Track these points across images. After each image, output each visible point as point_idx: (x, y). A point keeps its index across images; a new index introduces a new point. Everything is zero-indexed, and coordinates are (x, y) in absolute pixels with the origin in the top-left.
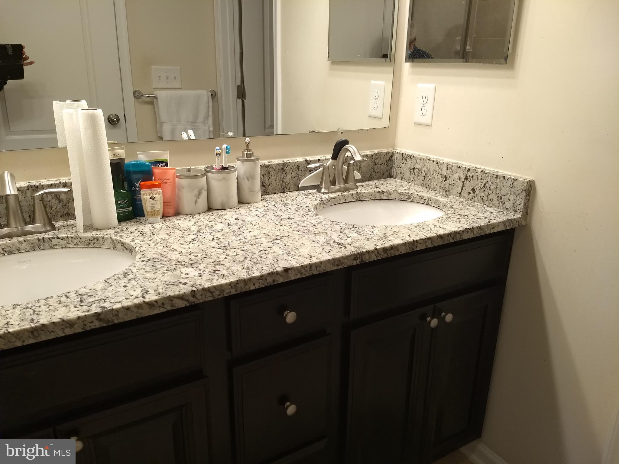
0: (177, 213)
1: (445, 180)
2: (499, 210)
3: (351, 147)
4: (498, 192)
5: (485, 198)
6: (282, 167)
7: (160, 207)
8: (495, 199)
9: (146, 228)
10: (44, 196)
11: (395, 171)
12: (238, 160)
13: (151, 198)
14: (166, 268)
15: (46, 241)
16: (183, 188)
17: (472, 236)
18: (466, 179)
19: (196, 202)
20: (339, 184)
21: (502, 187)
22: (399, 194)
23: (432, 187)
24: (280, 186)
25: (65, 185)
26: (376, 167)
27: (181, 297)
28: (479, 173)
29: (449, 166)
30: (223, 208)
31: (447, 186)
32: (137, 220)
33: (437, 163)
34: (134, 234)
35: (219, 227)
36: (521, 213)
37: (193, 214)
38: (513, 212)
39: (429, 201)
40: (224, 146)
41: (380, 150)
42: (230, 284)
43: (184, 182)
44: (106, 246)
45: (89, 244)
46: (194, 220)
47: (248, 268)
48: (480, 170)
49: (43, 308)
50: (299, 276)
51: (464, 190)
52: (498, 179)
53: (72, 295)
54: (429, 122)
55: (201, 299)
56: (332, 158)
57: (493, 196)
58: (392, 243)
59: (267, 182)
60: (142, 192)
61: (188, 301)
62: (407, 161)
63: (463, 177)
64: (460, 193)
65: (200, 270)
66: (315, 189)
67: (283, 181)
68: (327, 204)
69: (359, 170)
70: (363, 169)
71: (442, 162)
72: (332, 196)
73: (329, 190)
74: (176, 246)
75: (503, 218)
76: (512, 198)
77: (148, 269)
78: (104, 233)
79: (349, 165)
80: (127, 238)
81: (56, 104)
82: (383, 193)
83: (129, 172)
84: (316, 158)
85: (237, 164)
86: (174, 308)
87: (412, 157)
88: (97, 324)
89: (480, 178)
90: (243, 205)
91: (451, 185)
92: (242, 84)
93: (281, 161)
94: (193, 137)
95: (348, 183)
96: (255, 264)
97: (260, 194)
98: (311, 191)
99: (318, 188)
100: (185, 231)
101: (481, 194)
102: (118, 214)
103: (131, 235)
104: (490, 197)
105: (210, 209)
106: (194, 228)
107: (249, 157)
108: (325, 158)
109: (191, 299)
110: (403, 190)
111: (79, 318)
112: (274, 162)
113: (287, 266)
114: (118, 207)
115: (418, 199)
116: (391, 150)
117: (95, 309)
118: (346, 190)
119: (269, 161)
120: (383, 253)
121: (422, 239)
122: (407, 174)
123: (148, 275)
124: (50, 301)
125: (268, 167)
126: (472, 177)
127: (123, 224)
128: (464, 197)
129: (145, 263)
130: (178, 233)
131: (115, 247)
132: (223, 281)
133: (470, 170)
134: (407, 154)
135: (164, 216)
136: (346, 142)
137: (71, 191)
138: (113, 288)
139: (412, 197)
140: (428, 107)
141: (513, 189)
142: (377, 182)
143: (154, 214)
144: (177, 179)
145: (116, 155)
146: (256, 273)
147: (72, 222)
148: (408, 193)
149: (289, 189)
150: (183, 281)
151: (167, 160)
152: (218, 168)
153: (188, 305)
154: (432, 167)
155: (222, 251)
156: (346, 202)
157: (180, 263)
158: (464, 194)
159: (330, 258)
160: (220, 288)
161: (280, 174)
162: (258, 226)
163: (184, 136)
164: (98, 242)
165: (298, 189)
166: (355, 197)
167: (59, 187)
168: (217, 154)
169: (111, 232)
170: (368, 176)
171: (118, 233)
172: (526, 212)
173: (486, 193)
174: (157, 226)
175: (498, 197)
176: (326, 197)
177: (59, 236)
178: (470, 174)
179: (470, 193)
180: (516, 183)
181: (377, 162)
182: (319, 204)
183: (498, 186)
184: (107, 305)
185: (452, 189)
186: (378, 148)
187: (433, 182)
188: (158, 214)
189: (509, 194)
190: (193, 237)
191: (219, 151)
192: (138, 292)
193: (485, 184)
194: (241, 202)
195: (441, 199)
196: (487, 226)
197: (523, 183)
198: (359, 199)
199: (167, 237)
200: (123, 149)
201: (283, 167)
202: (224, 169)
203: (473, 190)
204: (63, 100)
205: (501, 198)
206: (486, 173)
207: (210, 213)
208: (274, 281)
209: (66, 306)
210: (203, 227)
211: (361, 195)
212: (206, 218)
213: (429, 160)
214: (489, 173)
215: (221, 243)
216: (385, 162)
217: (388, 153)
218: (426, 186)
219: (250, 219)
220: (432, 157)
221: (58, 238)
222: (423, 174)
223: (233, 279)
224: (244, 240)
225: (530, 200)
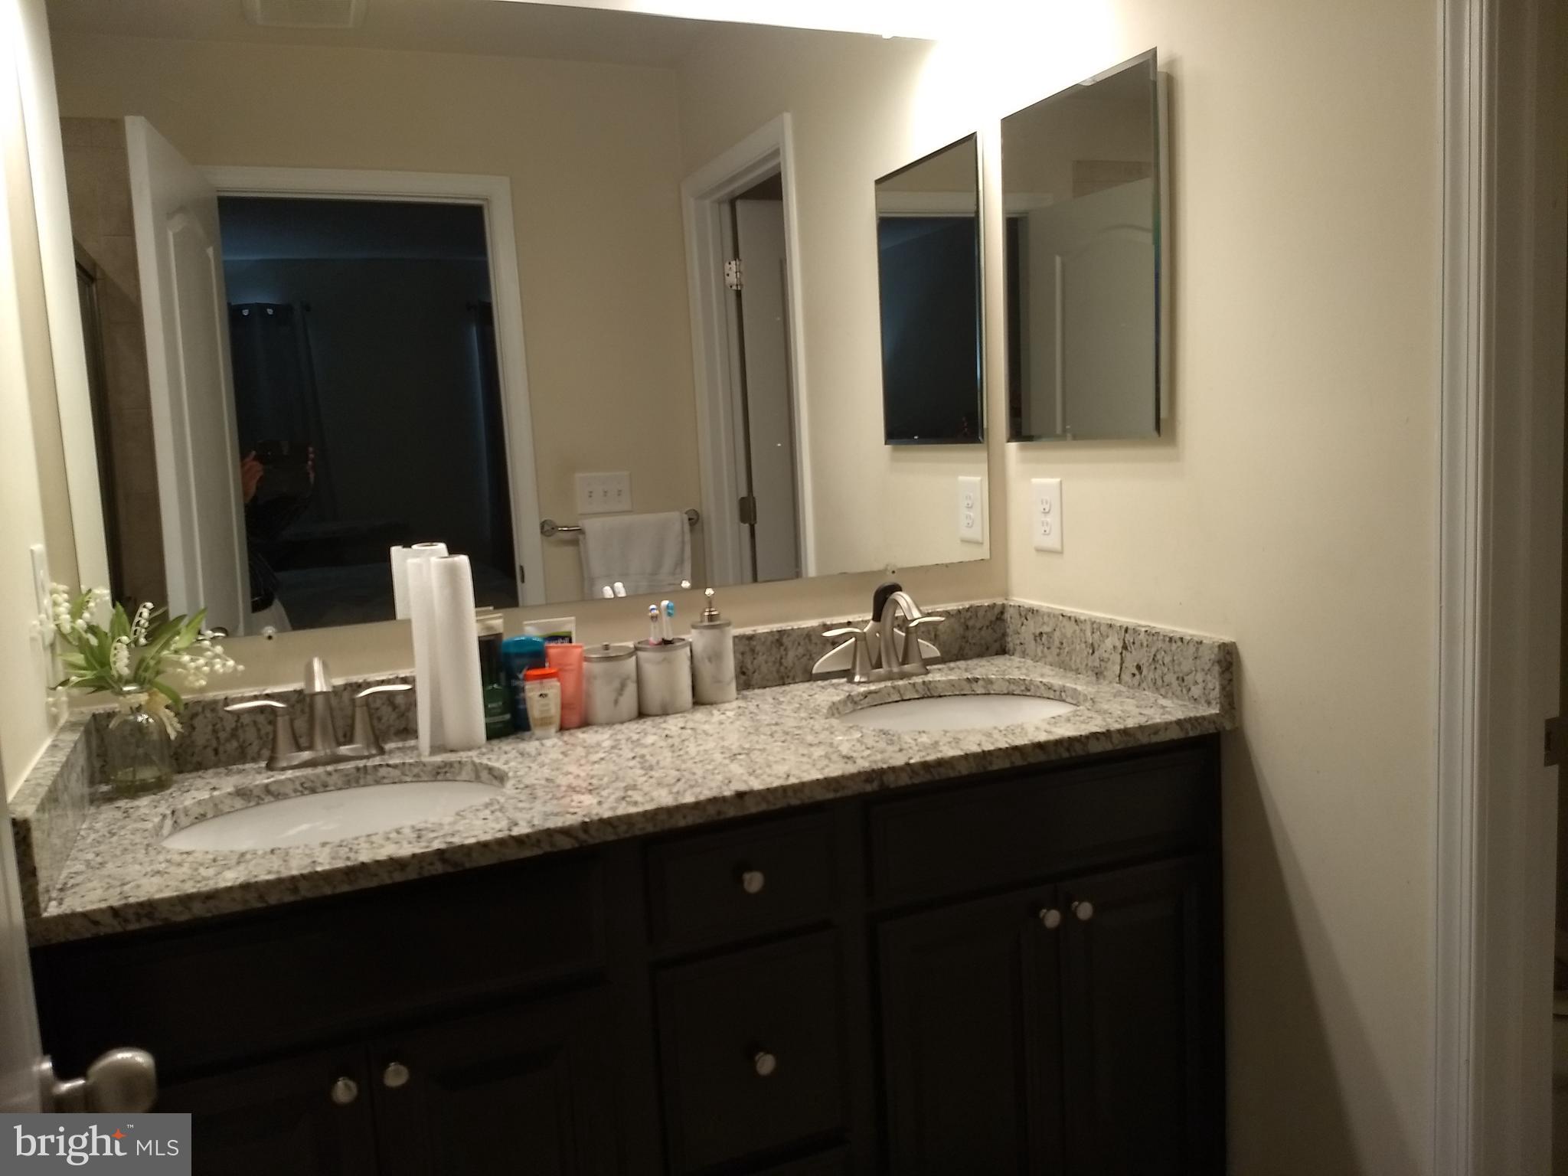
0: (585, 723)
1: (1093, 652)
2: (1181, 703)
3: (903, 598)
4: (1177, 668)
5: (1159, 682)
6: (777, 637)
7: (554, 710)
8: (1175, 683)
9: (530, 746)
10: (370, 699)
11: (1012, 641)
12: (694, 627)
13: (541, 695)
14: (550, 796)
15: (369, 771)
16: (595, 678)
17: (1109, 747)
18: (1125, 647)
19: (616, 702)
20: (889, 665)
21: (1182, 659)
22: (1007, 683)
23: (1074, 667)
24: (775, 674)
25: (404, 681)
26: (969, 634)
27: (565, 831)
28: (1143, 634)
29: (1095, 626)
30: (665, 712)
31: (1097, 664)
32: (518, 735)
33: (1076, 621)
34: (509, 755)
35: (650, 739)
36: (1218, 706)
37: (610, 723)
38: (1206, 705)
39: (1063, 694)
40: (665, 603)
41: (976, 603)
42: (645, 813)
43: (597, 668)
44: (464, 776)
45: (438, 773)
46: (610, 732)
47: (678, 793)
48: (1143, 629)
49: (364, 845)
50: (764, 807)
51: (1124, 669)
52: (1174, 644)
53: (407, 831)
54: (1057, 546)
55: (596, 838)
56: (873, 619)
57: (1171, 678)
58: (939, 755)
59: (749, 666)
60: (528, 686)
61: (576, 838)
62: (1027, 619)
63: (1119, 645)
64: (1119, 676)
65: (601, 796)
66: (843, 677)
67: (781, 664)
68: (862, 702)
69: (935, 639)
70: (943, 637)
71: (1082, 618)
72: (873, 687)
73: (868, 677)
74: (573, 769)
75: (1179, 714)
76: (1200, 677)
77: (523, 797)
78: (463, 756)
79: (908, 631)
80: (498, 760)
81: (396, 552)
82: (977, 682)
83: (508, 656)
84: (844, 620)
85: (692, 636)
86: (555, 850)
87: (1035, 612)
88: (439, 868)
89: (1145, 644)
90: (702, 707)
91: (1102, 660)
92: (749, 495)
93: (775, 627)
94: (622, 593)
95: (907, 664)
96: (692, 787)
97: (733, 685)
98: (835, 681)
99: (848, 674)
100: (589, 749)
101: (1151, 675)
102: (487, 726)
103: (506, 756)
104: (1166, 679)
105: (641, 714)
106: (607, 744)
107: (713, 622)
108: (861, 619)
109: (583, 836)
110: (1016, 675)
111: (414, 856)
112: (762, 629)
113: (743, 787)
114: (488, 713)
115: (1043, 691)
116: (999, 601)
117: (437, 845)
118: (903, 676)
119: (753, 628)
120: (922, 772)
121: (1000, 749)
122: (1031, 646)
123: (521, 805)
124: (374, 838)
125: (750, 638)
126: (1134, 643)
127: (495, 742)
128: (1126, 683)
129: (519, 791)
130: (580, 751)
131: (478, 778)
132: (633, 810)
133: (1129, 631)
134: (1026, 607)
135: (563, 728)
136: (896, 588)
137: (412, 691)
138: (467, 821)
139: (1032, 687)
140: (1053, 519)
141: (1198, 661)
142: (971, 663)
143: (545, 722)
144: (585, 664)
145: (489, 628)
146: (689, 798)
147: (412, 743)
148: (1024, 680)
149: (794, 679)
150: (572, 810)
151: (570, 632)
152: (656, 642)
153: (577, 845)
154: (1070, 628)
155: (643, 772)
156: (903, 700)
157: (572, 789)
158: (1126, 677)
159: (820, 777)
160: (628, 819)
161: (774, 650)
162: (716, 736)
163: (608, 592)
164: (453, 770)
165: (811, 677)
166: (920, 690)
167: (394, 684)
168: (652, 617)
169: (473, 754)
170: (955, 651)
171: (484, 754)
172: (1230, 704)
173: (1159, 672)
174: (548, 743)
175: (1178, 678)
176: (862, 689)
177: (391, 762)
178: (1129, 638)
179: (1134, 675)
180: (1201, 649)
181: (970, 623)
182: (844, 702)
183: (1175, 658)
184: (457, 840)
185: (1106, 668)
186: (972, 598)
187: (1074, 658)
188: (550, 724)
189: (1194, 672)
190: (603, 755)
191: (656, 612)
192: (504, 824)
193: (1155, 655)
194: (699, 701)
195: (1079, 688)
196: (1141, 728)
197: (1211, 647)
198: (929, 694)
199: (561, 757)
200: (500, 618)
201: (779, 639)
202: (666, 642)
203: (1139, 667)
204: (407, 544)
205: (1183, 680)
206: (1153, 635)
207: (641, 721)
208: (719, 813)
209: (397, 843)
210: (623, 742)
211: (932, 685)
212: (633, 729)
213: (1063, 616)
214: (1158, 633)
215: (646, 761)
216: (988, 623)
217: (993, 606)
218: (1064, 666)
219: (706, 727)
220: (1069, 610)
221: (388, 765)
222: (1057, 643)
223: (649, 807)
224: (685, 757)
225: (1234, 679)
